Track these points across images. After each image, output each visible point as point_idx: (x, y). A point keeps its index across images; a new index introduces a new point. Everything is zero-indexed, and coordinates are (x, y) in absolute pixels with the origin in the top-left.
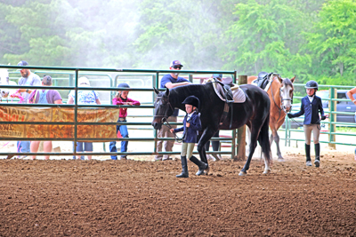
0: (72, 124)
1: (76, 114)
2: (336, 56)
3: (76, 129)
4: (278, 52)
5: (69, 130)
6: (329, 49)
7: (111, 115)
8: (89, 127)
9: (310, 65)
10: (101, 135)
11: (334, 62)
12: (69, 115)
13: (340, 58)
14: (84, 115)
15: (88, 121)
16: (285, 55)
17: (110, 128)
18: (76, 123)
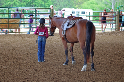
0: (7, 24)
1: (8, 21)
2: (32, 3)
3: (8, 25)
4: (17, 2)
5: (6, 26)
6: (30, 1)
7: (18, 21)
8: (12, 25)
9: (25, 5)
10: (15, 27)
11: (32, 4)
12: (6, 21)
13: (33, 4)
14: (10, 21)
15: (12, 23)
16: (19, 2)
17: (17, 25)
18: (8, 24)
